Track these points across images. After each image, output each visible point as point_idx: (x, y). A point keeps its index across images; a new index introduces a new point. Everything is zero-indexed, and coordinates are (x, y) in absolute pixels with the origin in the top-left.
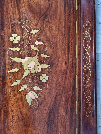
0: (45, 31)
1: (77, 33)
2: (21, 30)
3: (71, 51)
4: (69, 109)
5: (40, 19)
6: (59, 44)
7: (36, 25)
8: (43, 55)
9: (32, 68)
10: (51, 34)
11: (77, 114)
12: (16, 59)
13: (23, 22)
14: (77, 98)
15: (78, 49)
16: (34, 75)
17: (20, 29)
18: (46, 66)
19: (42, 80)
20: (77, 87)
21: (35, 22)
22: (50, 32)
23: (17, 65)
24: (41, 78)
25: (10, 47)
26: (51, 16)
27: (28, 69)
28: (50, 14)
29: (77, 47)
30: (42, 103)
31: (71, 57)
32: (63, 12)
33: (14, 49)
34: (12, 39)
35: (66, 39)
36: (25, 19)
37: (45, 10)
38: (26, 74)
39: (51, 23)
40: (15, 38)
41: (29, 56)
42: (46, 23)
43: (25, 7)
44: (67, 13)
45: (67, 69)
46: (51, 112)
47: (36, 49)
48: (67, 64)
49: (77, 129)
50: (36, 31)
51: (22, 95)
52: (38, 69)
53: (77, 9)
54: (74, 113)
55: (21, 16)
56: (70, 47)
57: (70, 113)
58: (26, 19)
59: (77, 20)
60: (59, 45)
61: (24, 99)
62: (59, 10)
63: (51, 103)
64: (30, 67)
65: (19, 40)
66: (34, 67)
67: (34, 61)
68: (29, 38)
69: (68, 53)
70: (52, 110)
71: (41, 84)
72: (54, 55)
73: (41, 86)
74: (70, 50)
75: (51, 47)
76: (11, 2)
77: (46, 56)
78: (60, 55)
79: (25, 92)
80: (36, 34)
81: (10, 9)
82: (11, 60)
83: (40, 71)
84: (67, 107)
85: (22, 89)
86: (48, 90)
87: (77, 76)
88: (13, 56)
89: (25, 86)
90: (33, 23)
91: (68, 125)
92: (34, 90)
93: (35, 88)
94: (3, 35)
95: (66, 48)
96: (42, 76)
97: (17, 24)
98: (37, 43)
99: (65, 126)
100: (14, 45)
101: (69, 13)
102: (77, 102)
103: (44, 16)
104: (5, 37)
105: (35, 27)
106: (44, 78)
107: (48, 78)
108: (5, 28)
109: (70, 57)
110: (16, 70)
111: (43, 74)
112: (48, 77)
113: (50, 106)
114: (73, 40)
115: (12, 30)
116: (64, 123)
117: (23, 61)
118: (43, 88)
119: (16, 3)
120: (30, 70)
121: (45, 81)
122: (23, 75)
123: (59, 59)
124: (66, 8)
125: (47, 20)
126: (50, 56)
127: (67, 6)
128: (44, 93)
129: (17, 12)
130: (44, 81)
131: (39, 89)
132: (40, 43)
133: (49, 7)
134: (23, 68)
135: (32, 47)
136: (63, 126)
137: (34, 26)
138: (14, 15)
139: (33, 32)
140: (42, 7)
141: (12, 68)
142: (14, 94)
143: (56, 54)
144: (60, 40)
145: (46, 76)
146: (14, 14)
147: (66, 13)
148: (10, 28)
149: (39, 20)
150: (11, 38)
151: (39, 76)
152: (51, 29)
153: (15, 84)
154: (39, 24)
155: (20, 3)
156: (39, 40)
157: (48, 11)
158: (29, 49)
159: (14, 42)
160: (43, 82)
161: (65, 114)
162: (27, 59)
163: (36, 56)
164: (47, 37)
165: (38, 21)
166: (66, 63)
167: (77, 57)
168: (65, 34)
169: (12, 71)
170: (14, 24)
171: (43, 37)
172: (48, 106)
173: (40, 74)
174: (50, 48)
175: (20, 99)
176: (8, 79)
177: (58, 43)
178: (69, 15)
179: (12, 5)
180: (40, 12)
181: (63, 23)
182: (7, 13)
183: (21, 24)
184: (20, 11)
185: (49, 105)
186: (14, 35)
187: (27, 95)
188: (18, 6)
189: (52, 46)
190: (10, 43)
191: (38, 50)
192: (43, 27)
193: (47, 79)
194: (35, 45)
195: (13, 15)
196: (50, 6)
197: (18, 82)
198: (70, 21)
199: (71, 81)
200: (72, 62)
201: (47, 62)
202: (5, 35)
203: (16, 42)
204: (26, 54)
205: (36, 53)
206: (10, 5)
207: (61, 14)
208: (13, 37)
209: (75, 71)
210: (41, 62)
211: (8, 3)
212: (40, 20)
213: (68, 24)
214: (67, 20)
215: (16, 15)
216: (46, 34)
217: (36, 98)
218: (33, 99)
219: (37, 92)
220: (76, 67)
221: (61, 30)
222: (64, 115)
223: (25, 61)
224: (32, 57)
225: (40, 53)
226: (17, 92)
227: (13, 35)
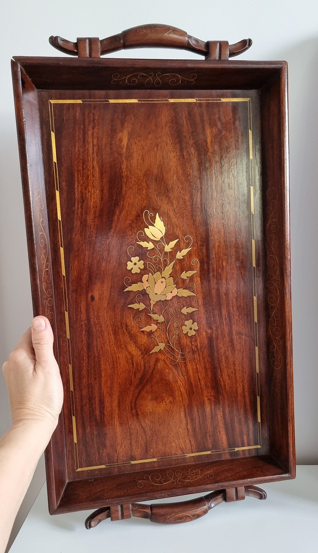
0: (139, 353)
1: (70, 366)
2: (181, 344)
3: (82, 326)
4: (78, 204)
5: (152, 373)
6: (111, 335)
7: (157, 360)
8: (141, 306)
9: (159, 282)
10: (127, 351)
11: (57, 193)
12: (185, 293)
13: (180, 359)
14: (60, 227)
15: (66, 332)
16: (154, 269)
17: (184, 346)
18: (134, 288)
19: (139, 261)
20: (62, 250)
21: (160, 365)
22: (130, 353)
23: (184, 284)
24: (141, 264)
25: (197, 312)
26: (131, 384)
27: (165, 279)
28: (132, 389)
29: (68, 337)
30: (137, 219)
31: (80, 311)
32: (106, 402)
33: (190, 310)
34: (195, 326)
35: (95, 348)
36: (178, 365)
37: (143, 393)
38: (169, 269)
39: (129, 372)
40: (191, 329)
41: (165, 302)
42: (139, 368)
43: (179, 387)
44: (97, 403)
45: (89, 286)
46: (116, 200)
47: (155, 317)
48: (90, 295)
49: (55, 159)
50: (156, 349)
51: (172, 234)
52: (147, 281)
53: (74, 418)
54: (65, 194)
55: (184, 369)
56: (84, 333)
57: (74, 194)
58: (176, 366)
59: (72, 395)
60: (111, 332)
61: (169, 226)
62: (115, 404)
63: (118, 219)
64: (162, 282)
65: (184, 327)
66: (155, 283)
67: (156, 294)
68: (168, 334)
69: (88, 319)
70: (115, 204)
71: (142, 253)
72: (119, 310)
73: (140, 250)
74: (83, 326)
75: (126, 325)
76: (201, 388)
77: (135, 306)
78: (107, 313)
79: (168, 237)
80: (156, 343)
81: (202, 375)
82: (193, 292)
83: (145, 277)
84: (82, 209)
85: (173, 244)
86: (127, 242)
87: (64, 273)
88: (192, 298)
89: (168, 248)
90: (162, 363)
91: (77, 171)
92: (154, 242)
93: (150, 246)
94: (209, 331)
95: (94, 329)
96: (139, 268)
97: (189, 352)
98: (153, 327)
99: (83, 168)
100: (190, 316)
101: (92, 404)
102: (59, 217)
103: (144, 381)
104: (205, 328)
105: (160, 356)
106: (135, 264)
107: (127, 266)
108: (206, 342)
109: (83, 311)
110: (185, 275)
111: (139, 271)
112: (129, 268)
113: (121, 212)
114: (80, 348)
115: (196, 340)
116: (88, 177)
117: (175, 292)
118: (136, 245)
119: (195, 389)
120: (162, 278)
121: (132, 259)
122: (174, 268)
123: (108, 304)
124: (100, 411)
125: (139, 375)
126: (127, 308)
127: (98, 418)
128: (133, 236)
129: (191, 373)
130: (135, 259)
131: (144, 244)
132: (147, 329)
133: (136, 400)
134: (174, 281)
135: (161, 319)
136: (88, 170)
137: (161, 358)
138: (195, 368)
139: (162, 346)
140: (150, 397)
141: (191, 278)
142: (185, 236)
143: (114, 314)
144: (109, 342)
145: (132, 268)
146: (196, 369)
147: (100, 400)
148: (199, 345)
149: (153, 371)
150: (197, 328)
151: (145, 268)
152: (130, 360)
153: (185, 252)
154: (152, 363)
155: (188, 391)
156: (151, 333)
157: (136, 394)
158: (166, 314)
159: (191, 321)
160: (137, 258)
161: (85, 194)
162: (169, 297)
163: (152, 303)
164: (135, 342)
165: (154, 369)
166: (93, 298)
167: (66, 313)
168: (98, 357)
169: (190, 273)
170: (194, 352)
171: (143, 339)
172: (124, 213)
173: (144, 271)
174: (129, 323)
175: (175, 226)
176: (195, 261)
177: (112, 337)
178: (91, 399)
179: (199, 384)
180: (152, 386)
181: (103, 379)
182: (205, 368)
183: (182, 355)
184: (186, 377)
185: (122, 215)
186: (192, 333)
187: (164, 232)
188: (190, 384)
189: (124, 328)
190: (198, 319)
191: (151, 315)
192: (145, 359)
193: (129, 263)
194: (157, 322)
195: (196, 367)
196: (133, 405)
197: (180, 255)
198: (90, 386)
199: (76, 262)
200: (79, 301)
201: (132, 296)
202: (206, 332)
203: (188, 323)
204: (171, 304)
205: (154, 309)
206: (203, 383)
207: (111, 395)
208: (194, 330)
209: (70, 285)
210: (144, 295)
211: (206, 385)
212: (151, 371)
213: (93, 379)
214: (96, 387)
215: (193, 368)
216: (138, 346)
217: (148, 228)
218: (153, 226)
219: (146, 239)
220: (68, 292)
221: (107, 363)
222: (89, 192)
223: (171, 292)
224: (160, 300)
225: (146, 311)
226: (180, 239)
227: (194, 333)
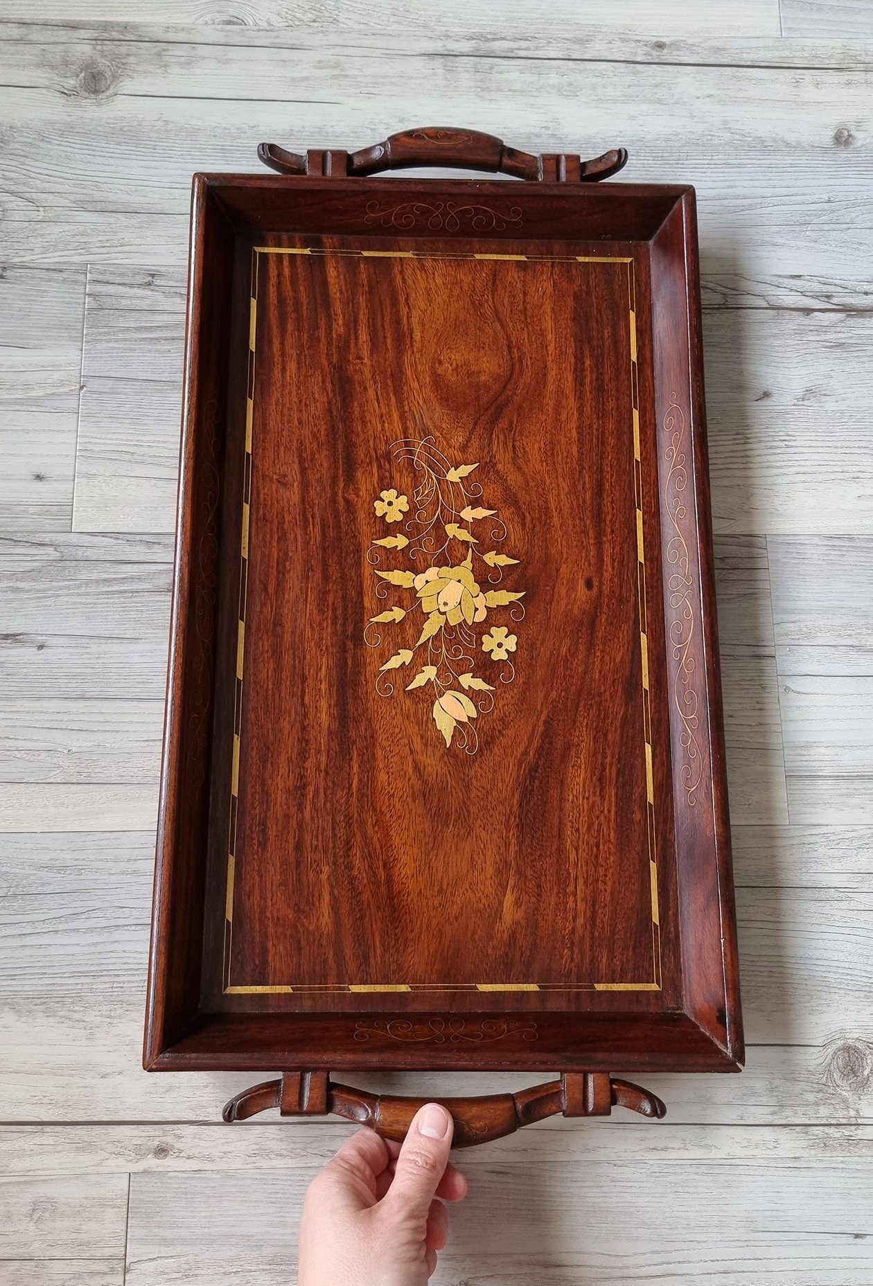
0: (500, 466)
1: (637, 456)
2: (412, 475)
3: (613, 531)
4: (610, 774)
5: (476, 424)
6: (556, 508)
7: (464, 448)
8: (491, 558)
9: (451, 606)
10: (523, 474)
11: (650, 798)
12: (397, 577)
13: (416, 445)
14: (648, 731)
15: (644, 523)
16: (461, 633)
17: (407, 470)
18: (504, 597)
19: (492, 650)
20: (646, 684)
21: (459, 439)
22: (519, 469)
23: (399, 597)
24: (488, 643)
25: (374, 537)
26: (520, 407)
27: (438, 609)
28: (517, 399)
29: (639, 513)
30: (493, 738)
31: (614, 561)
32: (570, 381)
33: (388, 542)
34: (380, 508)
35: (587, 486)
36: (422, 434)
37: (496, 387)
38: (430, 629)
39: (521, 433)
40: (390, 504)
41: (442, 562)
42: (502, 437)
43: (421, 391)
44: (588, 380)
45: (596, 608)
46: (533, 778)
47: (464, 535)
48: (595, 589)
49: (653, 866)
50: (465, 470)
51: (419, 702)
52: (476, 609)
53: (634, 357)
54: (636, 796)
55: (410, 424)
56: (609, 518)
57: (616, 795)
58: (425, 432)
59: (635, 402)
60: (555, 514)
61: (425, 719)
62: (552, 374)
63: (530, 740)
64: (445, 604)
65: (406, 508)
66: (460, 604)
67: (459, 581)
68: (438, 498)
69: (599, 544)
70: (536, 771)
71: (485, 667)
72: (537, 556)
73: (488, 673)
74: (609, 530)
75: (524, 525)
76: (375, 383)
77: (504, 560)
78: (562, 553)
79: (428, 695)
80: (465, 483)
81: (373, 409)
82: (381, 579)
83: (481, 616)
84: (602, 764)
85: (419, 681)
86: (515, 690)
87: (643, 637)
88: (384, 567)
89: (430, 672)
90: (453, 442)
91: (610, 841)
92: (460, 689)
93: (466, 680)
94: (352, 497)
95: (588, 522)
96: (492, 637)
97: (397, 456)
98: (468, 514)
99: (598, 846)
100: (389, 529)
101: (597, 379)
102: (648, 749)
103: (493, 409)
104: (360, 502)
105: (459, 456)
106: (500, 645)
107: (517, 644)
108: (359, 474)
109: (607, 559)
110: (398, 614)
111: (493, 630)
112: (513, 638)
113: (525, 753)
114: (617, 488)
115: (381, 479)
116: (589, 829)
117: (419, 581)
118: (497, 683)
119: (389, 382)
120: (444, 613)
121: (505, 656)
122: (420, 631)
123: (558, 570)
124: (583, 363)
125: (503, 423)
126: (521, 559)
127: (587, 353)
128: (501, 703)
129: (395, 416)
130: (499, 655)
131: (479, 685)
132: (481, 513)
133: (511, 374)
134: (420, 605)
135: (452, 530)
136: (588, 843)
137: (456, 452)
138: (386, 425)
139: (454, 475)
140: (483, 378)
141: (383, 607)
142: (392, 697)
143: (547, 548)
144: (559, 495)
145: (506, 637)
146: (384, 422)
147: (582, 384)
148: (375, 470)
149: (474, 428)
150: (377, 504)
151: (480, 635)
152: (520, 455)
153: (394, 663)
154: (475, 443)
155: (404, 381)
156: (475, 504)
157: (510, 386)
158: (441, 536)
159: (389, 519)
160: (494, 657)
161: (594, 794)
162: (432, 573)
163: (468, 563)
164: (507, 489)
165: (471, 433)
166: (589, 584)
167: (641, 559)
168: (583, 468)
169: (385, 617)
170: (388, 456)
171: (490, 491)
172: (518, 753)
173: (481, 629)
174: (518, 527)
175: (412, 719)
176: (372, 644)
177: (553, 506)
178: (600, 389)
179: (379, 393)
180: (478, 399)
181: (574, 424)
182: (364, 422)
183: (411, 452)
184: (407, 408)
185: (522, 747)
186: (389, 495)
187: (436, 706)
188: (398, 392)
189: (528, 519)
190: (375, 521)
191: (472, 540)
192: (488, 453)
193: (513, 649)
194: (462, 523)
195: (383, 425)
196: (517, 366)
197: (406, 656)
198: (601, 414)
199: (618, 660)
200: (616, 580)
201: (509, 583)
202: (358, 496)
203: (394, 516)
204: (429, 557)
205: (465, 552)
206: (371, 393)
207: (560, 392)
208: (383, 501)
209: (633, 616)
210: (486, 580)
211: (365, 388)
212: (478, 428)
213: (595, 426)
214: (587, 410)
215: (391, 423)
216: (501, 478)
217: (468, 717)
218: (458, 722)
219: (473, 695)
220: (636, 600)
221: (565, 454)
222: (588, 799)
223: (427, 582)
224: (451, 567)
225: (482, 547)
226: (401, 692)
227: (384, 494)
